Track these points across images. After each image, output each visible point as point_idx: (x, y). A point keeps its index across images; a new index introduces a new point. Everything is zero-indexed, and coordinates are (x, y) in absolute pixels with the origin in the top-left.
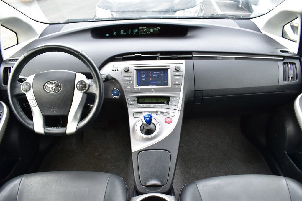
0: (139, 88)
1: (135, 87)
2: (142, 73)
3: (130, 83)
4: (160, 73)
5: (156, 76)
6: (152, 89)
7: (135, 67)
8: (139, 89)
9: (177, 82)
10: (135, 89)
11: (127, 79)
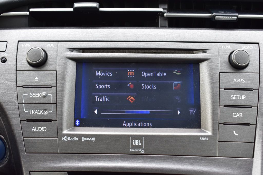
0: (80, 136)
1: (65, 132)
2: (99, 74)
3: (46, 113)
4: (171, 76)
5: (154, 87)
6: (137, 142)
7: (72, 49)
8: (80, 139)
9: (239, 115)
10: (65, 139)
11: (36, 94)
